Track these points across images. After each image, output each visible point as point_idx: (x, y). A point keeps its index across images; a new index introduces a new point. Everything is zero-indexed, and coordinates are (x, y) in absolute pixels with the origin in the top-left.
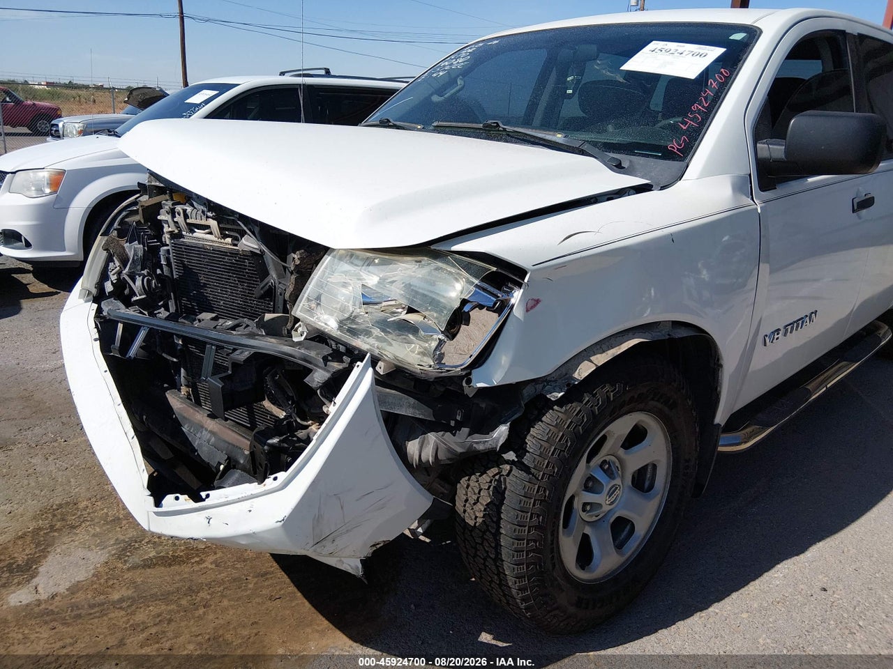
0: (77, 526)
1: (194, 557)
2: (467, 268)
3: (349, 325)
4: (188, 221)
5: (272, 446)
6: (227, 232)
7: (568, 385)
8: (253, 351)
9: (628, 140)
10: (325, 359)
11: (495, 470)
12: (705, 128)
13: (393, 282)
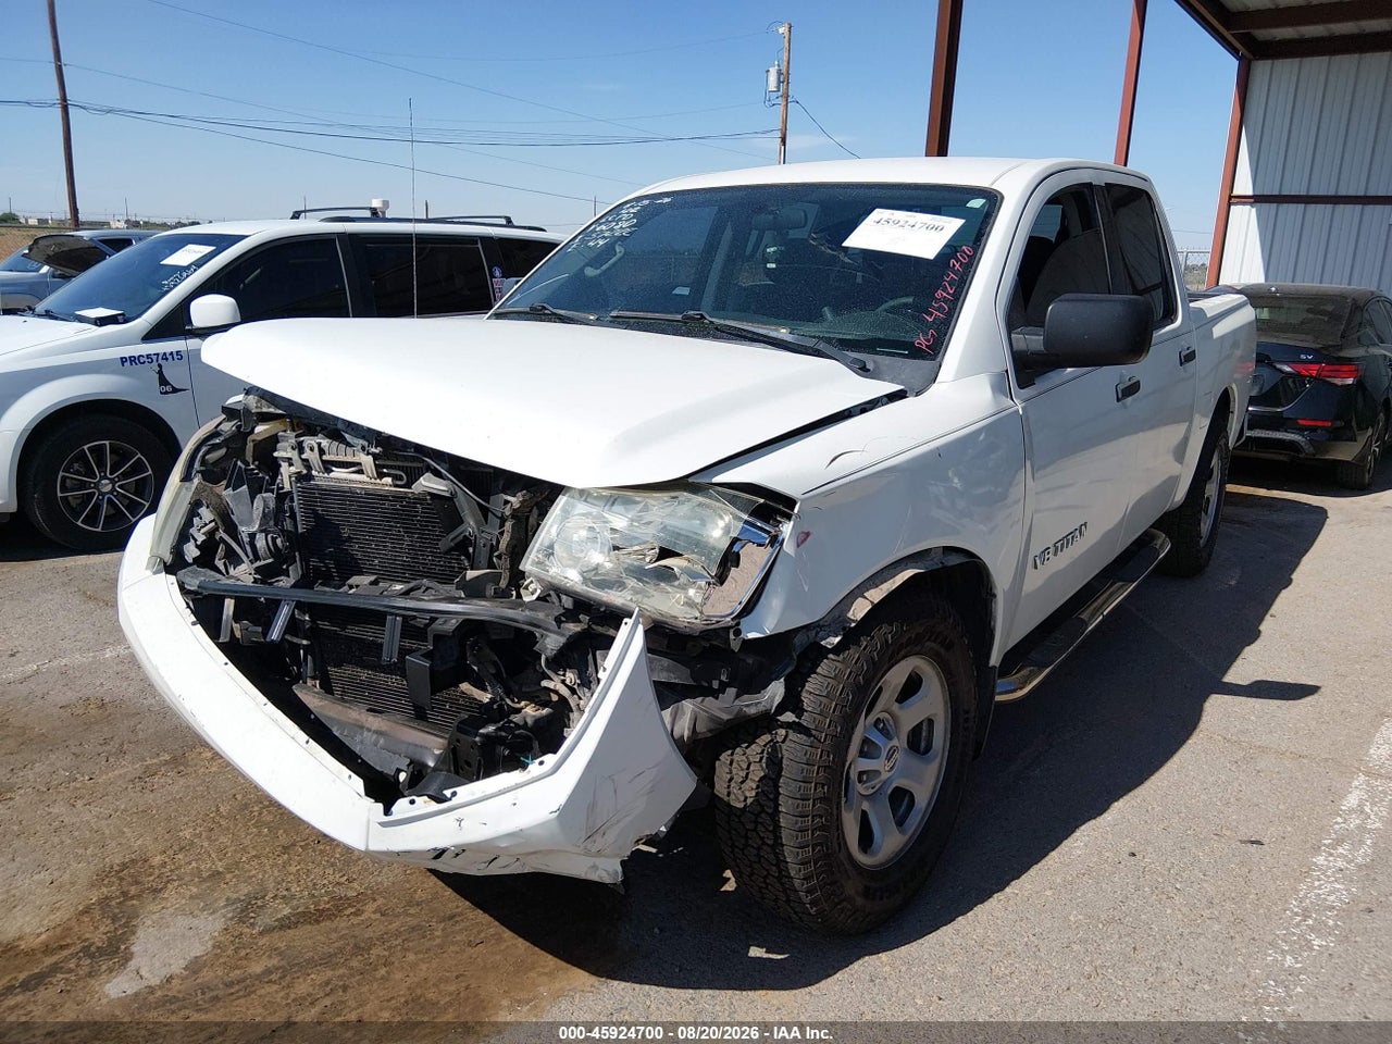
0: (162, 889)
1: (346, 908)
2: (733, 501)
3: (594, 576)
4: (324, 458)
5: (486, 736)
6: (385, 470)
7: (844, 629)
8: (461, 618)
9: (869, 334)
10: (558, 621)
11: (766, 738)
12: (954, 320)
13: (649, 523)
